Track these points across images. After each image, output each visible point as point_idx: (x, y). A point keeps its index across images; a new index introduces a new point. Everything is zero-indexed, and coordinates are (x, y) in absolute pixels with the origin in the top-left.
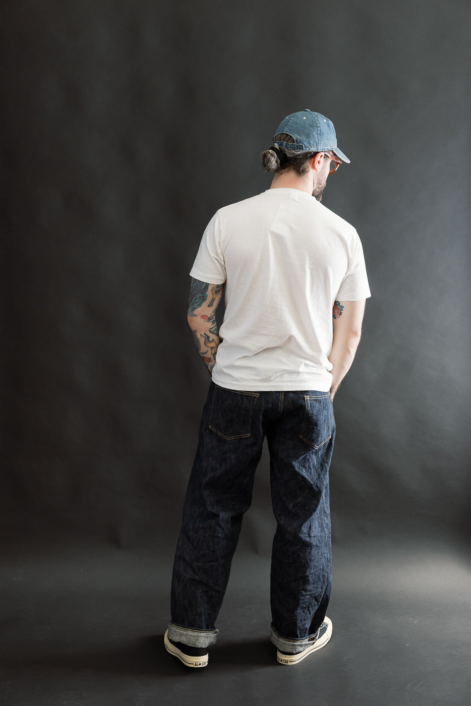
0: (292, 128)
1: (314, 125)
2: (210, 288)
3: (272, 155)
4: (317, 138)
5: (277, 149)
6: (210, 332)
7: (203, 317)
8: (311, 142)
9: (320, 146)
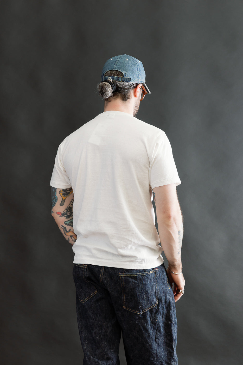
0: (120, 66)
1: (134, 64)
2: (58, 192)
3: (108, 86)
4: (138, 73)
5: (110, 82)
6: (66, 224)
7: (58, 213)
8: (134, 76)
9: (139, 80)
